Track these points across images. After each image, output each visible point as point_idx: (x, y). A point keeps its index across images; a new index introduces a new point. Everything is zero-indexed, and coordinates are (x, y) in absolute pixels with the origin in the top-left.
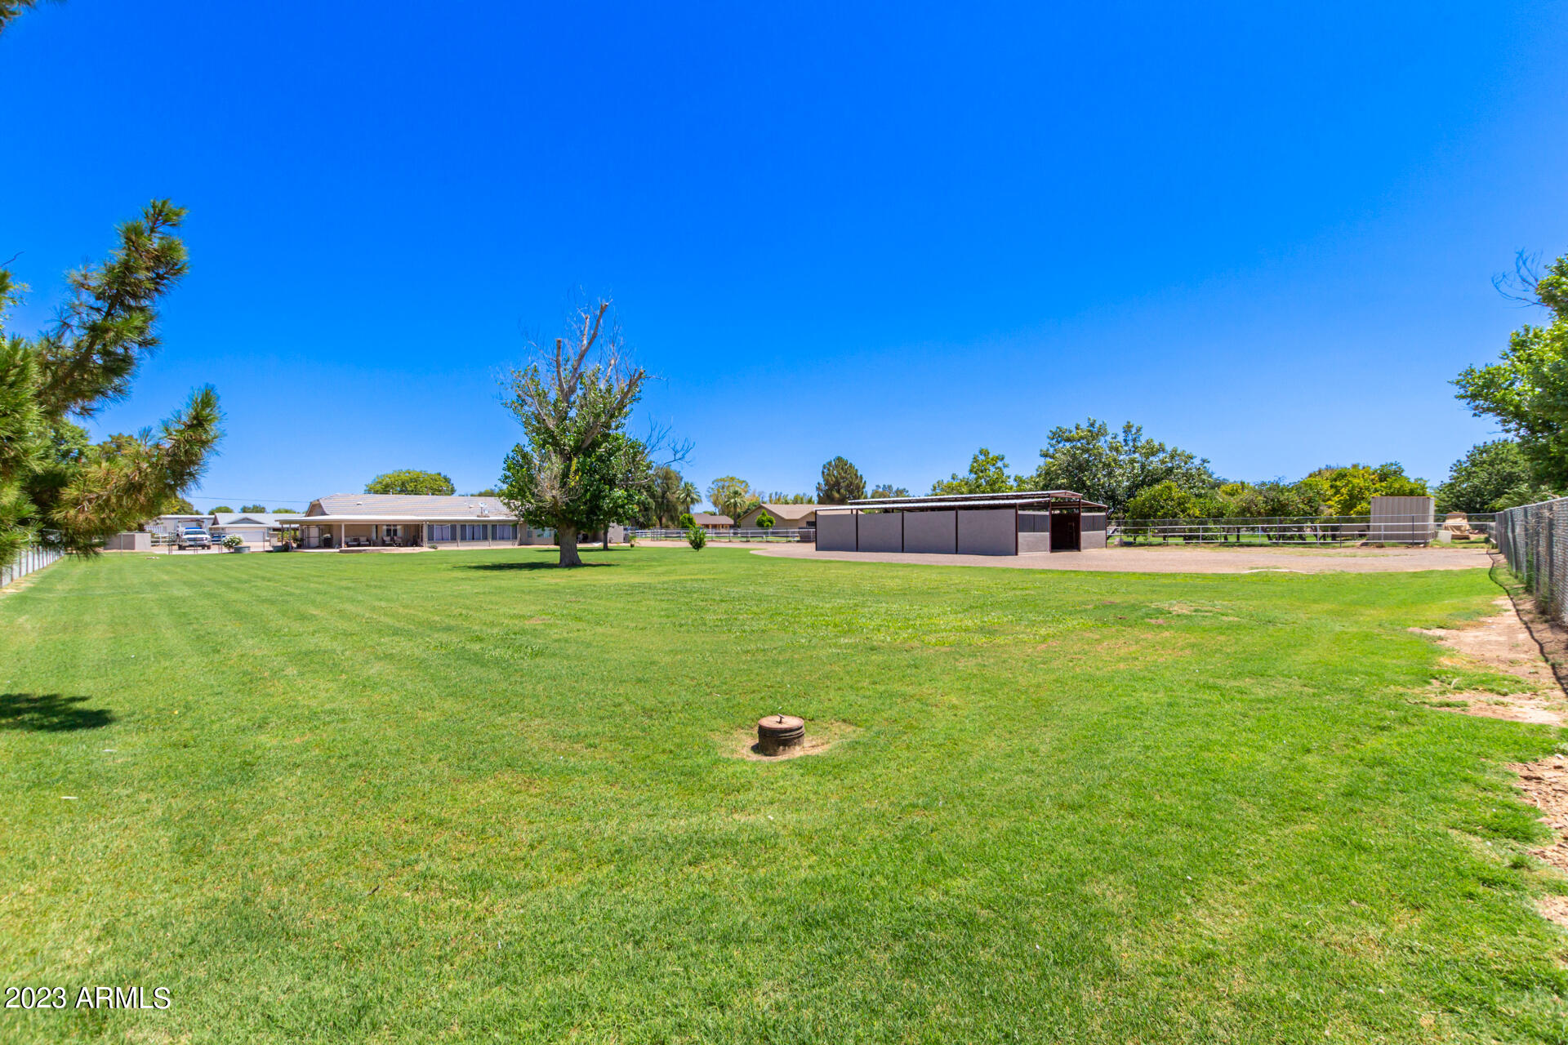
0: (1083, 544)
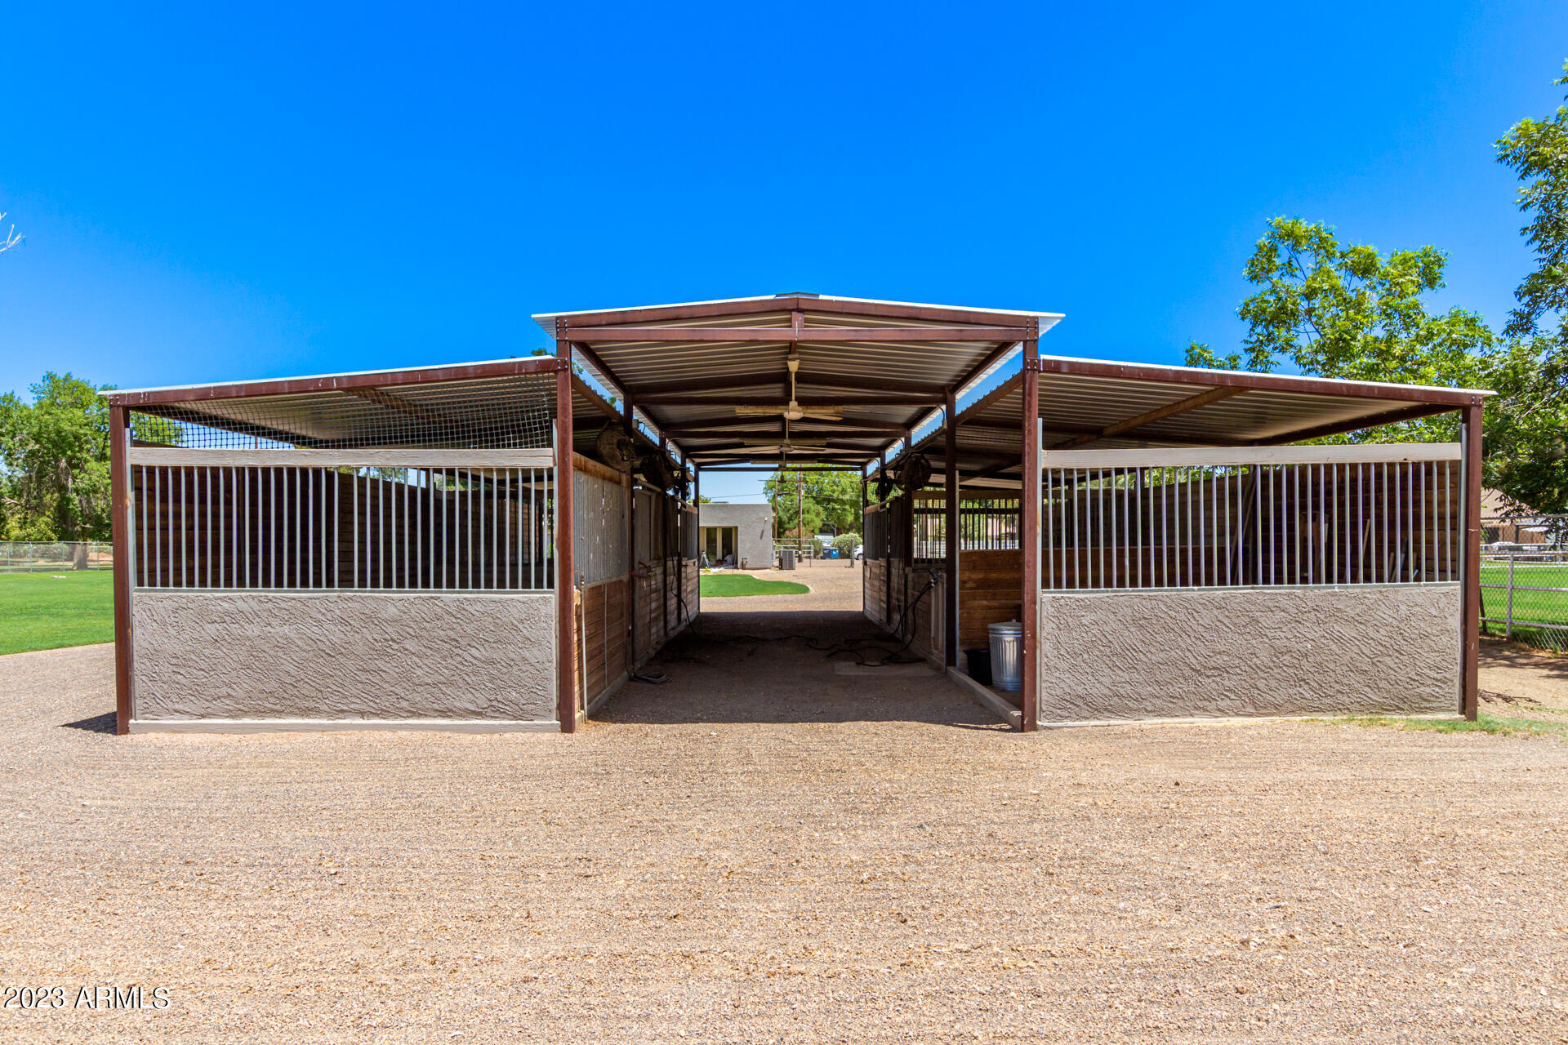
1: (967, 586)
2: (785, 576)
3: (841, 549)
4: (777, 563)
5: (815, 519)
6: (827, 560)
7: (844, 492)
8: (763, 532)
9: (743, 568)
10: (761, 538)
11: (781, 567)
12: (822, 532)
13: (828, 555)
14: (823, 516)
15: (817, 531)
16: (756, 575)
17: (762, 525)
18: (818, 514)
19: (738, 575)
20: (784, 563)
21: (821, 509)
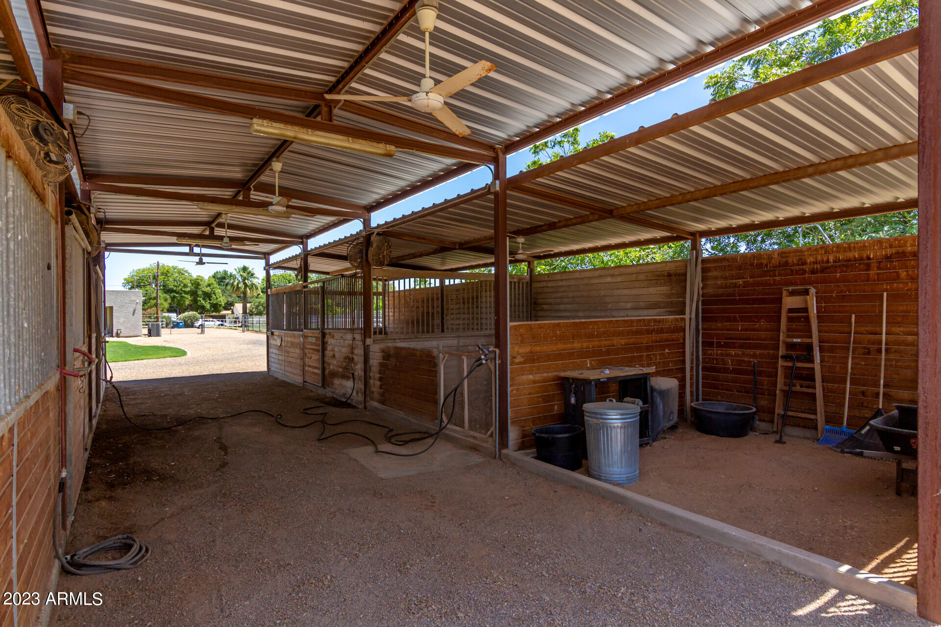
1: (517, 360)
2: (154, 341)
3: (185, 322)
4: (146, 331)
5: (164, 303)
6: (176, 329)
7: (185, 286)
8: (135, 310)
9: (118, 336)
10: (133, 315)
11: (150, 334)
12: (169, 311)
13: (176, 325)
14: (169, 301)
15: (165, 310)
16: (132, 341)
17: (134, 306)
18: (166, 300)
19: (114, 342)
20: (153, 332)
21: (168, 297)
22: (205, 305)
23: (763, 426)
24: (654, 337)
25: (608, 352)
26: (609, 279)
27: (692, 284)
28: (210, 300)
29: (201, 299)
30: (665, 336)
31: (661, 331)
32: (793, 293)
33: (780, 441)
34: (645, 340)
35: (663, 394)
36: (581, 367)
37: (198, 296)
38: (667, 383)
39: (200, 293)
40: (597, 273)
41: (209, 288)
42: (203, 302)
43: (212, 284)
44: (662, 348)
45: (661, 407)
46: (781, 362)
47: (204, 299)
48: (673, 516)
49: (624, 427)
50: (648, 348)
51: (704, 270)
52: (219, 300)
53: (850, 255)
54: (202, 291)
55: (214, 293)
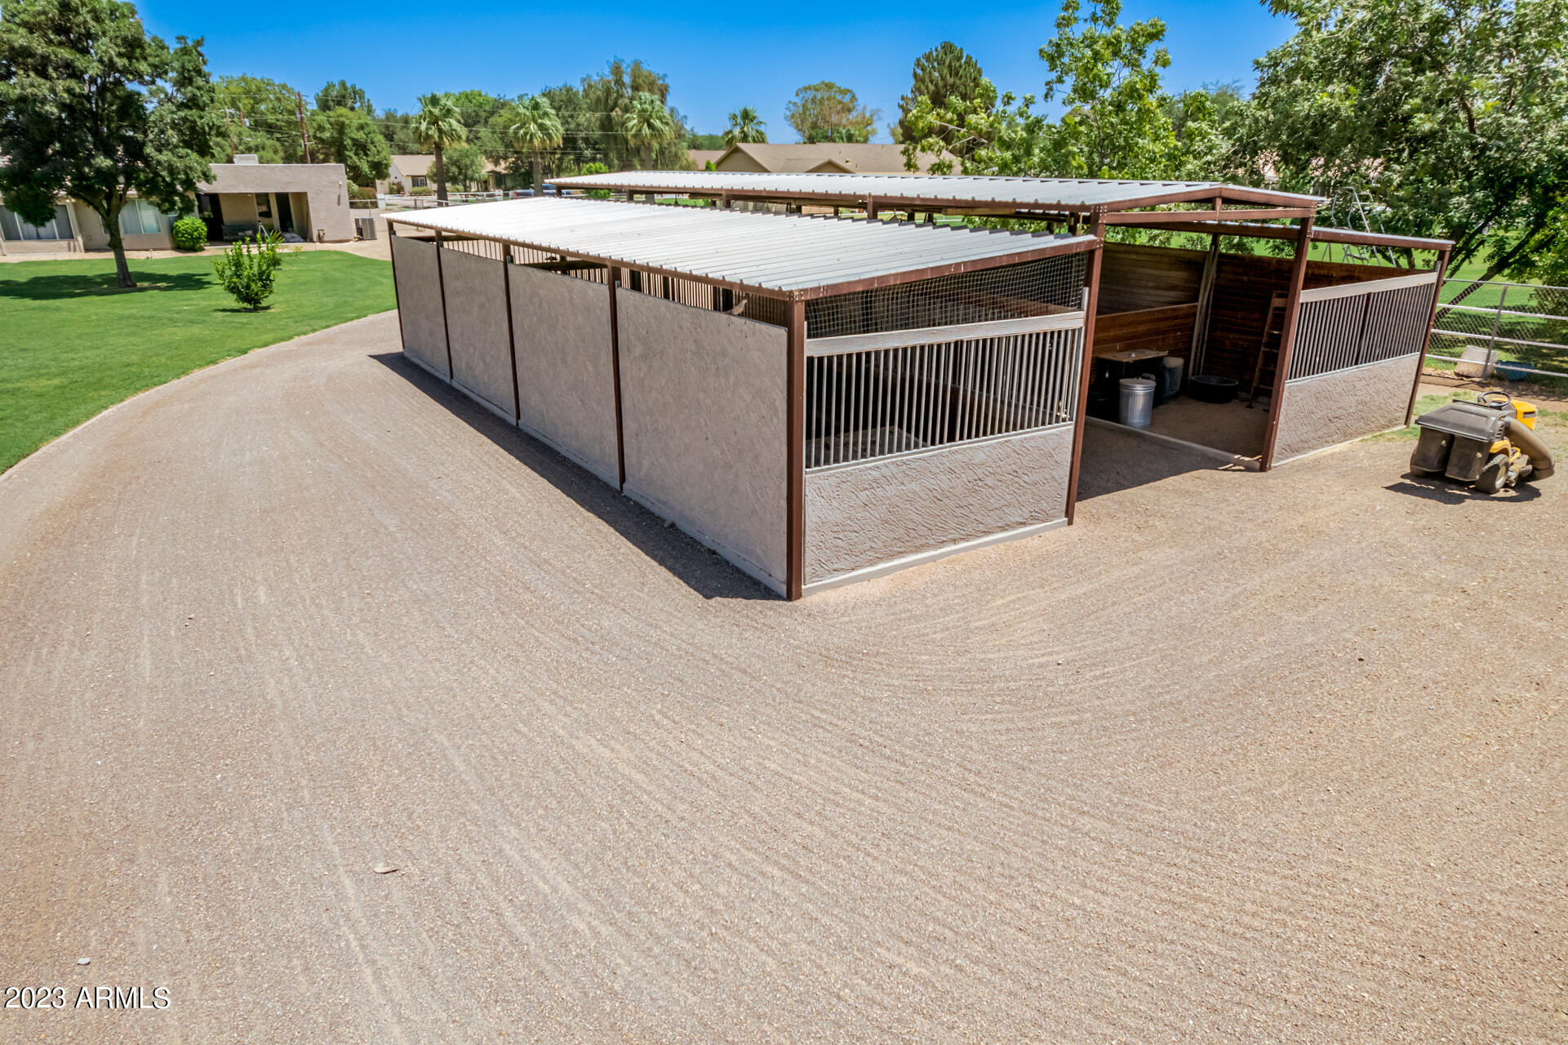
0: (1285, 430)
8: (339, 197)
9: (321, 240)
10: (338, 205)
17: (338, 190)
22: (358, 163)
23: (1243, 395)
24: (1169, 323)
25: (1133, 338)
26: (1134, 257)
27: (1208, 275)
28: (366, 155)
29: (351, 154)
30: (1178, 321)
31: (1177, 318)
32: (1279, 296)
33: (1250, 407)
34: (1162, 325)
35: (1172, 371)
36: (1113, 350)
37: (345, 148)
38: (1176, 362)
39: (348, 142)
40: (1122, 248)
41: (361, 132)
42: (355, 158)
43: (367, 124)
44: (1176, 331)
45: (1168, 380)
46: (1263, 349)
47: (356, 154)
48: (1169, 442)
49: (1145, 395)
50: (1165, 332)
51: (1220, 264)
52: (382, 155)
53: (1321, 272)
54: (353, 139)
55: (372, 143)
